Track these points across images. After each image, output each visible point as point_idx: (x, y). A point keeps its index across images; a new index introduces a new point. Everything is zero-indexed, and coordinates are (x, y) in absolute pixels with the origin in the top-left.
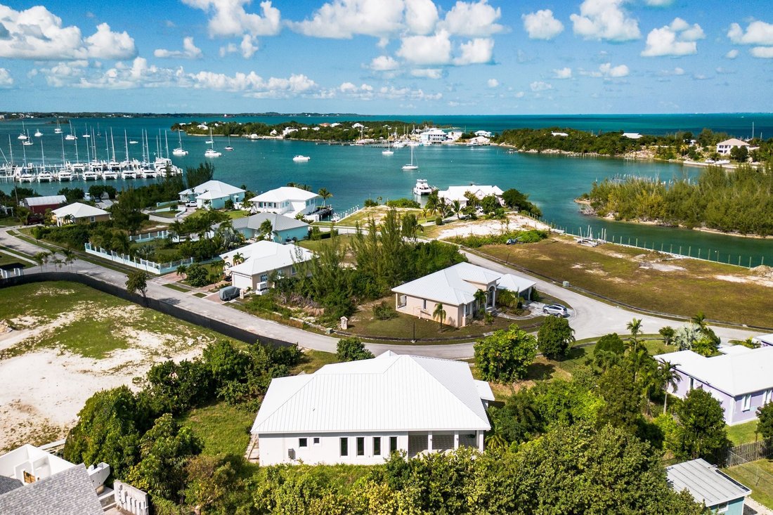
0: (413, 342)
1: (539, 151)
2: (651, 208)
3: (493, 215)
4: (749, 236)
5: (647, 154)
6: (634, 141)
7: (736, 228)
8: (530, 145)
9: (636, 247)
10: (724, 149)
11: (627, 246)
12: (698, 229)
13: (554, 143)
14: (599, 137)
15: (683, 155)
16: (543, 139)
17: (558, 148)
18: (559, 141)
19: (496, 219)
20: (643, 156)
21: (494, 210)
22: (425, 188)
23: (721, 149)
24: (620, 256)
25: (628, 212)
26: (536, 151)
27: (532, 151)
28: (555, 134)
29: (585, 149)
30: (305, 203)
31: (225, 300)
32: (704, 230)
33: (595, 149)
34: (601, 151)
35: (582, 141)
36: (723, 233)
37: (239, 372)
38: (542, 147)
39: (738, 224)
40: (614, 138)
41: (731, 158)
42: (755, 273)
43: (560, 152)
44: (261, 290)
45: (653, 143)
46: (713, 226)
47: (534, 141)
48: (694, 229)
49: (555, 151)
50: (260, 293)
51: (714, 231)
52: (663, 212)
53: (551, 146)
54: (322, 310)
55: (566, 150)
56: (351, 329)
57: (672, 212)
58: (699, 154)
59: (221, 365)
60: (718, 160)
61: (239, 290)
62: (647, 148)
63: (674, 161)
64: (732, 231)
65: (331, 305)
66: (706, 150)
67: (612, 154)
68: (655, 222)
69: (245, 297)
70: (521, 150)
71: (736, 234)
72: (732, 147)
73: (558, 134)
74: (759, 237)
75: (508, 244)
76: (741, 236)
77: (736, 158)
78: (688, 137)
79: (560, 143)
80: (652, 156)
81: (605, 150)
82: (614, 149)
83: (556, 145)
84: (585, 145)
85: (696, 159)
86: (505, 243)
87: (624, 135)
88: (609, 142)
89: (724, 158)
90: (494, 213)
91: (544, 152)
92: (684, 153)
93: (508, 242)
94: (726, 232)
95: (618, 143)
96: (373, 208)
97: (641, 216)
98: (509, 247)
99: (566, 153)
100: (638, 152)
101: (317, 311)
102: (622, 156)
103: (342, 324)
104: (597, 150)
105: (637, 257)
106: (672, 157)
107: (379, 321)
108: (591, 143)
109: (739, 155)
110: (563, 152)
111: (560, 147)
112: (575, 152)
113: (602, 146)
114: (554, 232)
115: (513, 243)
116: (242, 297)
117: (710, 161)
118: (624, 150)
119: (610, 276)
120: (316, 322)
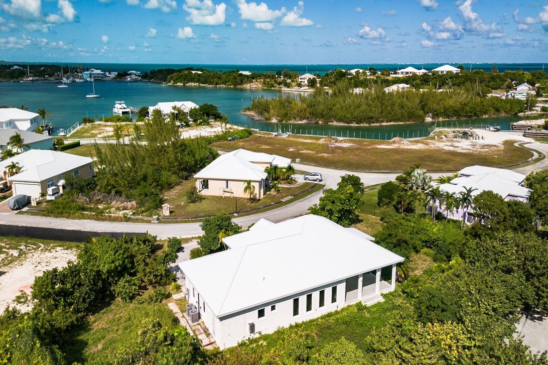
0: (236, 215)
1: (184, 84)
2: (301, 112)
3: (201, 123)
4: (362, 125)
5: (257, 85)
6: (247, 76)
7: (354, 121)
8: (177, 79)
9: (312, 135)
10: (303, 80)
11: (305, 135)
12: (331, 123)
13: (194, 78)
14: (224, 74)
15: (279, 85)
16: (186, 76)
17: (197, 82)
18: (198, 77)
19: (204, 125)
20: (255, 86)
21: (201, 118)
22: (124, 108)
23: (301, 80)
24: (309, 141)
25: (286, 116)
26: (182, 84)
27: (179, 84)
28: (193, 72)
29: (216, 82)
30: (29, 121)
31: (17, 209)
32: (335, 123)
33: (223, 83)
34: (227, 83)
35: (213, 77)
36: (347, 125)
37: (129, 266)
38: (186, 81)
39: (355, 118)
40: (234, 74)
41: (308, 86)
42: (394, 142)
43: (199, 85)
44: (53, 195)
45: (259, 78)
46: (340, 120)
47: (180, 77)
48: (329, 123)
49: (195, 84)
50: (53, 198)
51: (342, 124)
52: (308, 115)
53: (192, 80)
54: (134, 203)
55: (203, 83)
56: (173, 214)
57: (314, 115)
58: (290, 84)
59: (113, 262)
60: (301, 87)
61: (29, 198)
62: (257, 81)
63: (275, 88)
64: (352, 123)
65: (142, 197)
66: (293, 81)
67: (235, 85)
68: (304, 122)
69: (38, 203)
70: (170, 84)
71: (354, 125)
72: (307, 79)
73: (196, 72)
74: (367, 125)
75: (230, 140)
76: (358, 125)
77: (311, 86)
78: (279, 74)
79: (198, 79)
80: (260, 86)
81: (230, 83)
82: (236, 82)
83: (196, 79)
84: (215, 79)
85: (288, 87)
86: (227, 140)
87: (240, 72)
88: (232, 77)
89: (305, 86)
90: (201, 121)
91: (188, 85)
92: (280, 84)
93: (229, 139)
94: (349, 123)
95: (237, 78)
96: (91, 124)
97: (295, 118)
98: (233, 142)
99: (203, 85)
100: (251, 84)
101: (129, 204)
102: (242, 86)
103: (164, 211)
104: (224, 83)
105: (321, 140)
106: (273, 86)
107: (192, 205)
108: (219, 78)
109: (312, 83)
110: (201, 85)
111: (199, 81)
112: (209, 84)
113: (227, 80)
114: (253, 130)
115: (233, 139)
116: (34, 204)
117: (297, 88)
118: (242, 83)
119: (317, 152)
120: (134, 214)
